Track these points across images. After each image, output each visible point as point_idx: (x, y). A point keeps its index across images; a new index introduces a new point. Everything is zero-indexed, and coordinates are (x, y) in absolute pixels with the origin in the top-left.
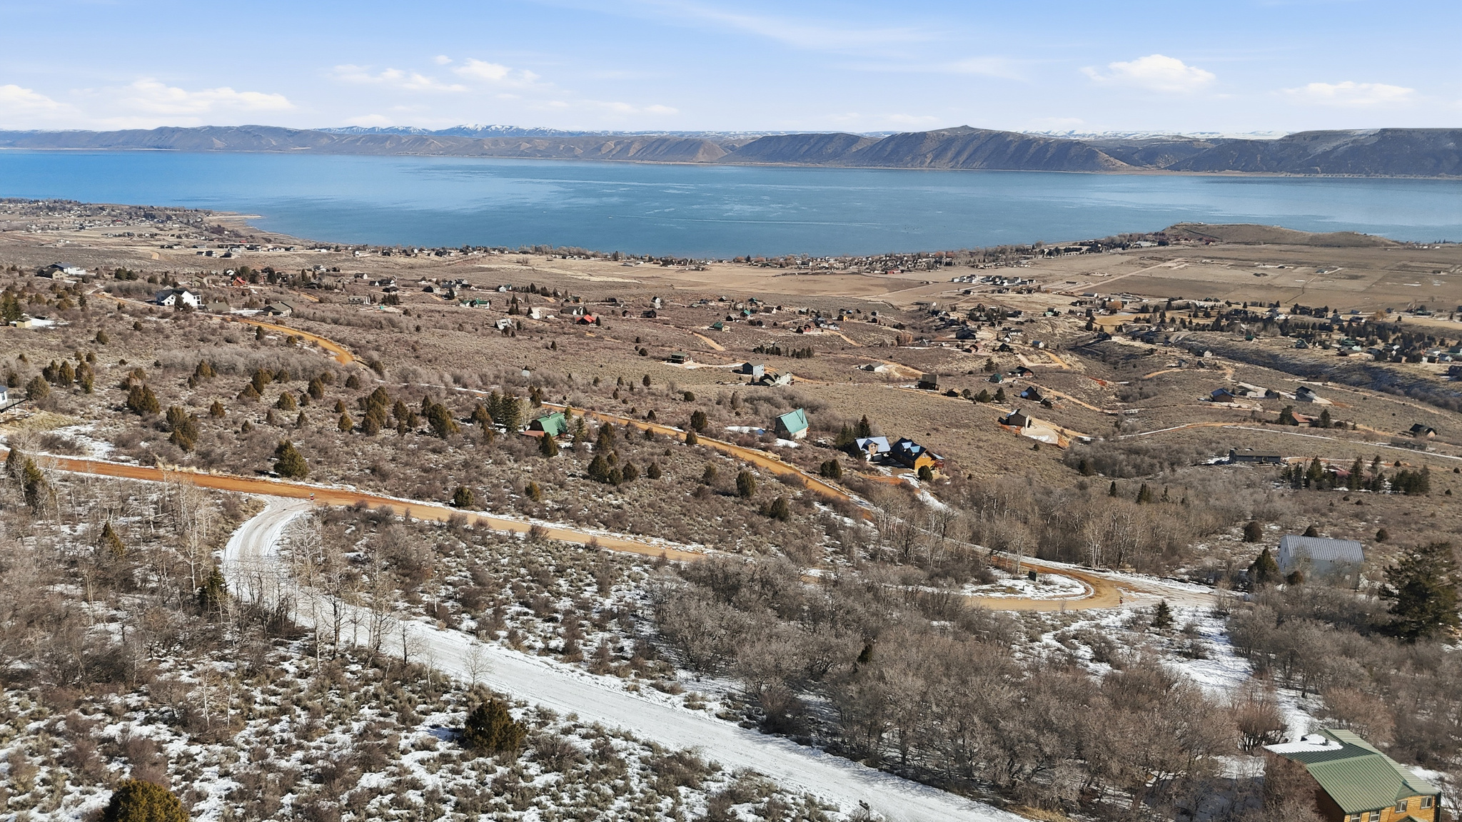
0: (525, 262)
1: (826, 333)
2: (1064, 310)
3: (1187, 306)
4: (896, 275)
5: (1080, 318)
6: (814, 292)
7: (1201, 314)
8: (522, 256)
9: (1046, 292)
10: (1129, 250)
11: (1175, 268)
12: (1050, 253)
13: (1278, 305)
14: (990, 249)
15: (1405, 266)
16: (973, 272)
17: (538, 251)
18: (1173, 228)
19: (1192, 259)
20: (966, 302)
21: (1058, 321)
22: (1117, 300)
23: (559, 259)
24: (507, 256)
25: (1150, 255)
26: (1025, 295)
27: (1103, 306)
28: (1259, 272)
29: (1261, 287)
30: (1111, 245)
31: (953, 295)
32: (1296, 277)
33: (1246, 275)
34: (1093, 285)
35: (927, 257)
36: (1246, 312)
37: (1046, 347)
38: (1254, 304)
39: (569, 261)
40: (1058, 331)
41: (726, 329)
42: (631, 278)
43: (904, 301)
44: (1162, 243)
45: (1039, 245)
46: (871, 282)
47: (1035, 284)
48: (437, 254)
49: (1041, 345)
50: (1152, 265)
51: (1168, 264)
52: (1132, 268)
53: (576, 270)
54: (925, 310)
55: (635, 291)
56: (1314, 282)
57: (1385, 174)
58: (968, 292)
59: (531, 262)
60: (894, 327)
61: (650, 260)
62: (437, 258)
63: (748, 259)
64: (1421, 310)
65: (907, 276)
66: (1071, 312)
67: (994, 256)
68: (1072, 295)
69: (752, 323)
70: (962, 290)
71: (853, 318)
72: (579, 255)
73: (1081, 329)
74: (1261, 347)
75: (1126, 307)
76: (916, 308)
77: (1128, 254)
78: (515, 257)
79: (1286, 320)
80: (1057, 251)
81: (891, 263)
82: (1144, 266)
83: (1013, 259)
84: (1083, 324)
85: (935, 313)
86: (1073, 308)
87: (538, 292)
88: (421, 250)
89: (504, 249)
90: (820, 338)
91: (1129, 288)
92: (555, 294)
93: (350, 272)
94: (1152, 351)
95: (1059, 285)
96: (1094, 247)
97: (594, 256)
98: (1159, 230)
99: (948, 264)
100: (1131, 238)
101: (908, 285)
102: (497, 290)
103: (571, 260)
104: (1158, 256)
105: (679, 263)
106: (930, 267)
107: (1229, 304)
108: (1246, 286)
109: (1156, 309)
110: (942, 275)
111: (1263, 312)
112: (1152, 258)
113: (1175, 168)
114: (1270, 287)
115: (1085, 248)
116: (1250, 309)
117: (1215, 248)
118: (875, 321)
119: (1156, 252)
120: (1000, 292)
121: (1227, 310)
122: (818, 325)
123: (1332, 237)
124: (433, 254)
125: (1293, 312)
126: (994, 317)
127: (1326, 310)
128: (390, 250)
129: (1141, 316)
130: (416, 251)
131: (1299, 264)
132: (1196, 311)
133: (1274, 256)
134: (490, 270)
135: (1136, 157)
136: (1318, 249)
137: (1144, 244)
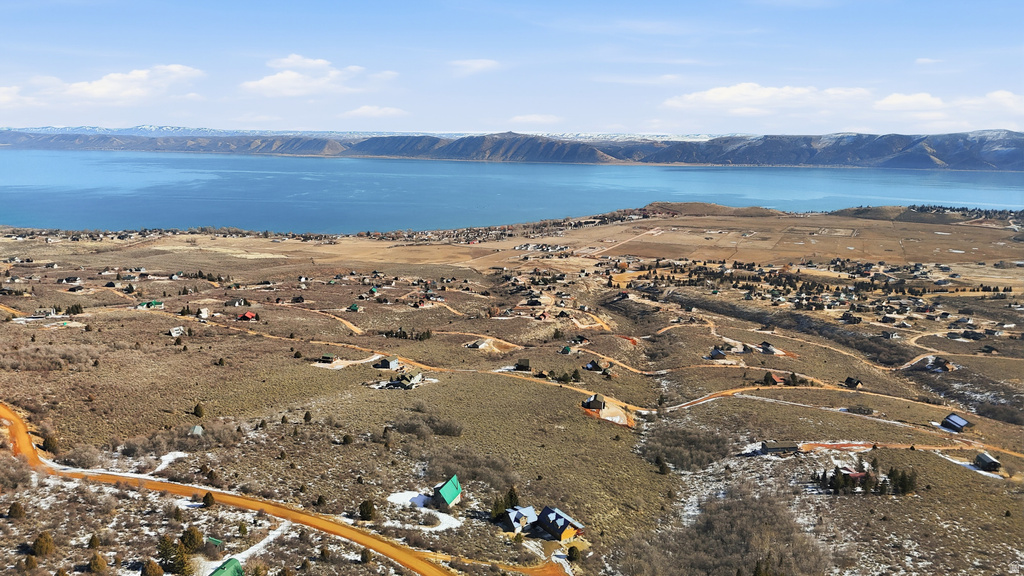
0: (193, 242)
1: (436, 305)
2: (591, 271)
3: (669, 265)
4: (476, 245)
5: (602, 276)
6: (419, 260)
7: (678, 270)
8: (191, 236)
9: (577, 256)
10: (626, 222)
11: (655, 235)
12: (575, 226)
13: (724, 262)
14: (537, 223)
15: (792, 230)
16: (527, 241)
18: (651, 205)
19: (666, 227)
20: (526, 265)
21: (590, 280)
22: (623, 261)
23: (220, 238)
24: (178, 237)
25: (639, 225)
26: (564, 259)
27: (616, 266)
28: (708, 236)
29: (711, 248)
30: (613, 218)
31: (516, 260)
32: (729, 240)
33: (698, 239)
34: (607, 249)
35: (495, 229)
36: (706, 269)
37: (590, 309)
38: (710, 262)
39: (229, 239)
40: (591, 289)
41: (361, 309)
43: (483, 265)
44: (645, 217)
45: (567, 219)
46: (459, 251)
47: (568, 250)
48: (119, 238)
49: (586, 309)
50: (641, 233)
51: (651, 232)
52: (629, 235)
54: (500, 277)
56: (743, 244)
57: (769, 164)
58: (526, 258)
60: (483, 294)
61: (294, 236)
62: (119, 241)
63: (368, 234)
64: (809, 264)
65: (484, 245)
66: (596, 272)
67: (540, 228)
68: (594, 258)
69: (379, 300)
70: (522, 257)
71: (452, 287)
72: (237, 233)
73: (605, 286)
74: (724, 299)
75: (631, 266)
76: (493, 272)
77: (625, 225)
78: (185, 237)
79: (732, 274)
80: (580, 224)
81: (472, 236)
82: (637, 234)
83: (552, 230)
84: (606, 282)
85: (508, 278)
86: (597, 269)
87: (205, 278)
88: (105, 235)
89: (176, 231)
90: (431, 311)
91: (630, 250)
92: (220, 280)
93: (41, 262)
94: (658, 309)
95: (584, 250)
96: (604, 220)
97: (248, 234)
98: (642, 207)
99: (510, 235)
100: (626, 213)
101: (484, 253)
102: (171, 278)
103: (231, 238)
104: (644, 225)
105: (316, 238)
106: (498, 238)
107: (694, 262)
108: (701, 247)
109: (650, 268)
110: (506, 244)
111: (716, 267)
112: (640, 228)
113: (645, 160)
114: (715, 248)
115: (598, 221)
116: (708, 265)
117: (679, 219)
118: (467, 289)
119: (643, 223)
120: (547, 257)
121: (694, 267)
122: (428, 299)
123: (747, 210)
124: (116, 238)
125: (734, 267)
126: (549, 280)
127: (754, 264)
128: (79, 235)
129: (642, 273)
131: (731, 230)
132: (675, 269)
133: (716, 224)
134: (164, 252)
135: (620, 153)
136: (740, 219)
137: (634, 217)
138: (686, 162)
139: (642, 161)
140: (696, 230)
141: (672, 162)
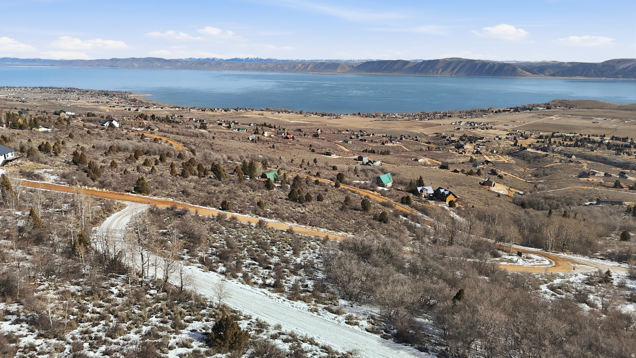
0: (262, 115)
1: (395, 145)
2: (504, 137)
3: (562, 136)
4: (426, 121)
5: (511, 140)
6: (388, 128)
7: (568, 140)
8: (261, 112)
9: (495, 129)
10: (533, 111)
11: (555, 119)
12: (496, 112)
13: (604, 136)
14: (469, 110)
16: (461, 120)
17: (268, 110)
18: (554, 102)
19: (563, 115)
20: (458, 133)
21: (501, 142)
22: (528, 133)
23: (277, 113)
24: (254, 112)
25: (543, 113)
26: (485, 130)
27: (522, 135)
28: (595, 121)
29: (596, 128)
30: (524, 109)
31: (452, 130)
32: (612, 124)
33: (588, 122)
34: (516, 126)
35: (440, 113)
36: (589, 139)
37: (497, 152)
38: (593, 135)
39: (281, 114)
40: (502, 146)
41: (350, 142)
42: (308, 121)
43: (430, 132)
44: (548, 108)
45: (491, 108)
46: (414, 124)
47: (489, 126)
48: (225, 111)
49: (495, 152)
50: (544, 118)
51: (552, 117)
52: (534, 119)
53: (284, 118)
54: (439, 136)
55: (309, 127)
56: (621, 126)
58: (459, 129)
59: (265, 114)
60: (426, 143)
61: (316, 114)
62: (225, 112)
63: (359, 114)
65: (431, 121)
66: (506, 138)
67: (471, 113)
68: (507, 130)
69: (361, 140)
70: (456, 128)
71: (407, 139)
72: (285, 112)
73: (511, 145)
74: (598, 154)
75: (532, 136)
76: (435, 135)
77: (532, 113)
78: (258, 112)
79: (609, 143)
80: (500, 111)
81: (423, 116)
82: (540, 118)
83: (479, 114)
84: (513, 143)
85: (444, 137)
86: (507, 136)
87: (267, 126)
88: (218, 109)
89: (254, 109)
90: (392, 147)
91: (533, 128)
92: (275, 127)
93: (187, 117)
94: (547, 155)
95: (500, 126)
96: (516, 110)
97: (292, 112)
98: (547, 102)
99: (450, 116)
100: (533, 106)
101: (432, 125)
102: (250, 125)
103: (282, 114)
104: (546, 114)
105: (329, 115)
106: (441, 118)
107: (581, 135)
108: (589, 127)
109: (547, 137)
110: (447, 121)
111: (598, 139)
112: (544, 115)
113: (553, 75)
114: (600, 128)
115: (512, 110)
116: (591, 137)
117: (573, 111)
118: (417, 140)
119: (545, 112)
120: (474, 129)
121: (580, 138)
122: (391, 142)
124: (223, 111)
125: (612, 139)
126: (472, 140)
127: (627, 138)
128: (205, 109)
129: (540, 140)
130: (216, 109)
131: (613, 118)
132: (566, 138)
133: (601, 114)
134: (247, 117)
135: (535, 70)
136: (622, 112)
137: (540, 108)
138: (585, 76)
139: (550, 75)
140: (585, 117)
141: (574, 76)
